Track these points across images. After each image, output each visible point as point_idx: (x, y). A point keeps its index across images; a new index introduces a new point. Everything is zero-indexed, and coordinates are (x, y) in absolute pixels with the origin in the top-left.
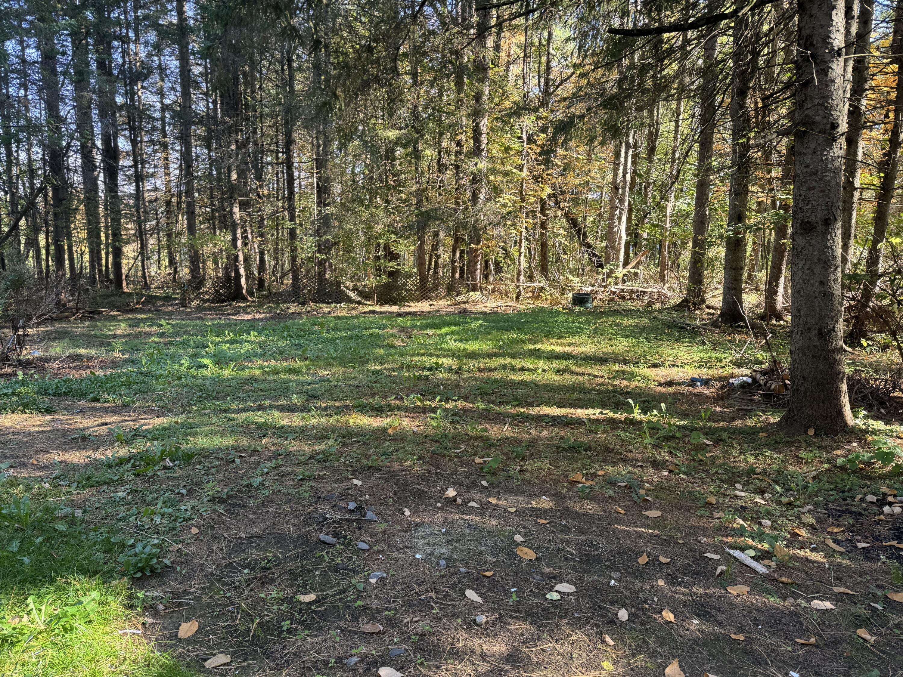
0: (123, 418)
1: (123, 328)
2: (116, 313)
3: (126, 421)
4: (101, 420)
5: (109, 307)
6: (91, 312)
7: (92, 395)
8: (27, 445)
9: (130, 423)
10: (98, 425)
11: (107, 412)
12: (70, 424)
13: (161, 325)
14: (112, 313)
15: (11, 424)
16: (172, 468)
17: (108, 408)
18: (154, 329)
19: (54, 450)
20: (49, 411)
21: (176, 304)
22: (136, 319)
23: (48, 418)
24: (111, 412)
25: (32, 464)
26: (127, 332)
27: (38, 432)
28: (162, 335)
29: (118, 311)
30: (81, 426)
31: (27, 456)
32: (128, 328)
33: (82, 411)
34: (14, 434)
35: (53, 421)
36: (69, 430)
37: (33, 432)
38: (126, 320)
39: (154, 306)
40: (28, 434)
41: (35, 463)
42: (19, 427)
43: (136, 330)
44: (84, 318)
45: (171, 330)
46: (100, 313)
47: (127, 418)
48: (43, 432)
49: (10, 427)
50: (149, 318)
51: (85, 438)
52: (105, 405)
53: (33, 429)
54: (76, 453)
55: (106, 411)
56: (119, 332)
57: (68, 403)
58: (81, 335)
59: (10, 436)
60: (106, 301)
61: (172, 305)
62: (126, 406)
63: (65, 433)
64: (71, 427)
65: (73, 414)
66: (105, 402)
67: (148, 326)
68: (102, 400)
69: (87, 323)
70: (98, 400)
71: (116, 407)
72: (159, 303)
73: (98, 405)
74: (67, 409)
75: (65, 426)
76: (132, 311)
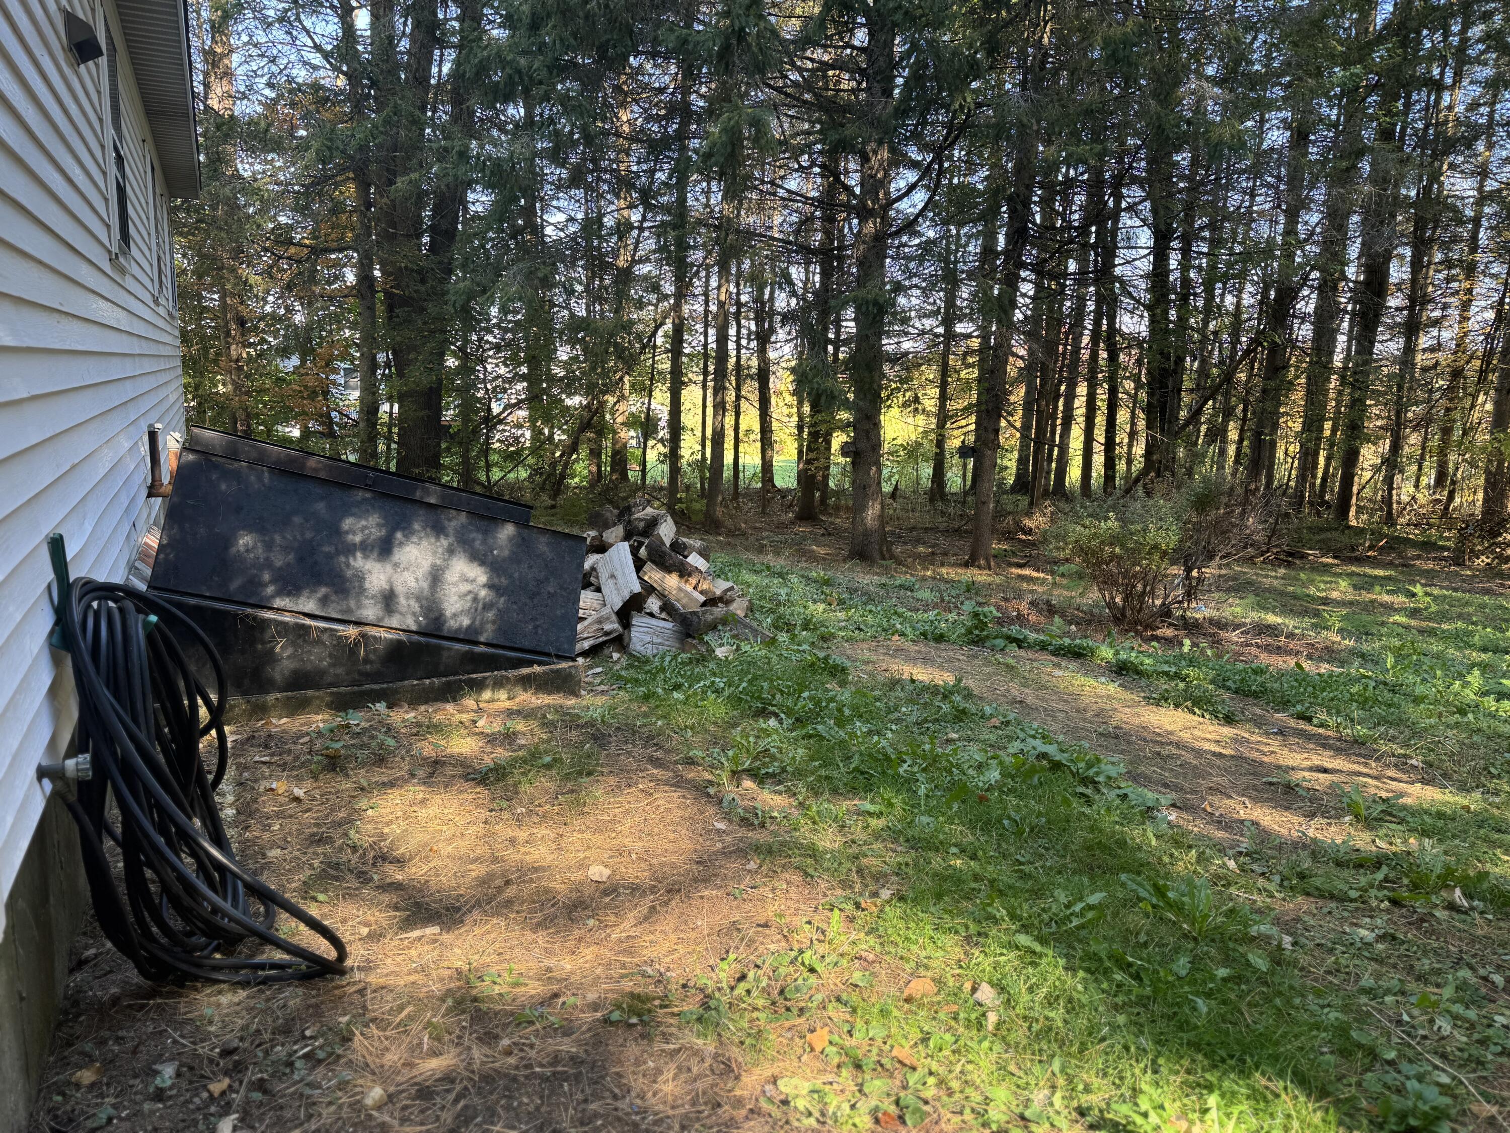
0: (1356, 767)
1: (1342, 590)
2: (1330, 560)
3: (1359, 774)
4: (1317, 761)
5: (1320, 549)
6: (1290, 554)
7: (1299, 707)
8: (1197, 773)
9: (1369, 780)
10: (1311, 769)
11: (1324, 746)
12: (1264, 753)
13: (1414, 595)
14: (1324, 560)
15: (1171, 728)
16: (1466, 913)
17: (1327, 738)
18: (1400, 600)
19: (1238, 794)
20: (1229, 720)
21: (1445, 559)
22: (1365, 575)
23: (1227, 731)
24: (1331, 747)
25: (1204, 810)
26: (1350, 597)
27: (1214, 754)
28: (1414, 613)
29: (1335, 557)
30: (1281, 762)
31: (1196, 792)
32: (1351, 590)
33: (1280, 732)
34: (1178, 745)
35: (1236, 740)
36: (1262, 764)
37: (1206, 752)
38: (1348, 575)
39: (1400, 557)
40: (1198, 753)
41: (1209, 809)
42: (1185, 736)
43: (1367, 596)
44: (1278, 562)
45: (1434, 608)
46: (1303, 556)
47: (1365, 770)
48: (1221, 756)
49: (1172, 733)
50: (1389, 578)
51: (1289, 788)
52: (1321, 731)
53: (1206, 746)
54: (1276, 813)
55: (1324, 743)
56: (1335, 595)
57: (1258, 711)
58: (1272, 590)
59: (1173, 750)
60: (1317, 537)
61: (1435, 559)
62: (1358, 742)
63: (1256, 768)
64: (1265, 759)
65: (1267, 734)
66: (1321, 725)
67: (1389, 592)
68: (1315, 721)
69: (1282, 571)
70: (1309, 720)
71: (1340, 740)
72: (1411, 552)
73: (1308, 727)
74: (1258, 722)
75: (1255, 755)
76: (1359, 560)
